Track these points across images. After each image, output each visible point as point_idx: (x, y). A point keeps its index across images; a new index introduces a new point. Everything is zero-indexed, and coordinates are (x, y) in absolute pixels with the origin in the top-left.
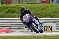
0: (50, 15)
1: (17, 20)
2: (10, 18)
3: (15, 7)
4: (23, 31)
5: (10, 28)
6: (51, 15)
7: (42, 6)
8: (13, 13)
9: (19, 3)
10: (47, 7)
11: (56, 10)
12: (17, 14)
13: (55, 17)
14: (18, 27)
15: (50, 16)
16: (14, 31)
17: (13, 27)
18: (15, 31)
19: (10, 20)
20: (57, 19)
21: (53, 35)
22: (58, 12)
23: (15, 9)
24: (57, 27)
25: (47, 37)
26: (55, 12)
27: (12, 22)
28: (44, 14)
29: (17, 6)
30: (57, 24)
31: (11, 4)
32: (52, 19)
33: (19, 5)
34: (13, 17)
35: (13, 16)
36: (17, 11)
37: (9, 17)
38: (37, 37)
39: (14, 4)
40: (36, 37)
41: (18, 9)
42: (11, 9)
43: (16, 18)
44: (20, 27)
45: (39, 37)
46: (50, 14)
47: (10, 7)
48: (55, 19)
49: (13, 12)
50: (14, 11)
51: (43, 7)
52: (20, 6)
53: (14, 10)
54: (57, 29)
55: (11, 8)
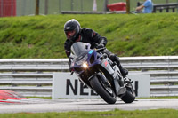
0: (131, 48)
1: (32, 63)
2: (12, 57)
3: (25, 25)
4: (50, 98)
5: (11, 87)
6: (135, 49)
7: (106, 21)
8: (18, 42)
9: (37, 13)
10: (122, 24)
11: (150, 34)
12: (32, 47)
13: (146, 55)
14: (34, 84)
15: (131, 52)
16: (22, 98)
17: (20, 84)
18: (27, 98)
19: (12, 63)
20: (153, 61)
21: (141, 110)
22: (155, 38)
23: (25, 31)
24: (152, 83)
25: (122, 114)
26: (147, 40)
27: (16, 71)
28: (113, 46)
29: (32, 20)
30: (152, 75)
31: (14, 15)
32: (137, 61)
33: (37, 18)
34: (19, 56)
35: (18, 53)
36: (32, 37)
37: (6, 54)
38: (93, 114)
39: (23, 15)
40: (88, 115)
41: (34, 32)
42: (15, 30)
43: (28, 57)
44: (40, 85)
45: (98, 114)
46: (131, 44)
47: (9, 26)
48: (147, 61)
49: (18, 39)
50: (24, 37)
51: (110, 25)
52: (42, 20)
53: (22, 35)
54: (151, 90)
55: (15, 26)
